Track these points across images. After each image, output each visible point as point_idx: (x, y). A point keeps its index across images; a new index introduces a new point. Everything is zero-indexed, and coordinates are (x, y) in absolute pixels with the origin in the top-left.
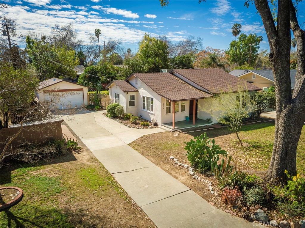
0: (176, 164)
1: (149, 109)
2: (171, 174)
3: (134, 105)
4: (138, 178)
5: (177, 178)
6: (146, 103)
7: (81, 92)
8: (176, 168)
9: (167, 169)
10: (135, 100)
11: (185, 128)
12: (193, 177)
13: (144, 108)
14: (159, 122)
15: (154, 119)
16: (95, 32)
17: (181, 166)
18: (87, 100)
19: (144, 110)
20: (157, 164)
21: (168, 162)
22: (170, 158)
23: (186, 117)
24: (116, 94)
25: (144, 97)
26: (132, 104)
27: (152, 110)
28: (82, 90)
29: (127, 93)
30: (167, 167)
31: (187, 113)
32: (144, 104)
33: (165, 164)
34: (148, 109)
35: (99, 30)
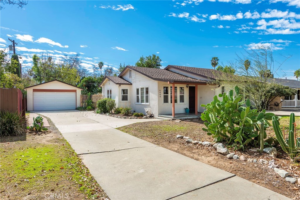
0: (188, 142)
1: (144, 101)
2: (185, 155)
3: (127, 100)
4: (126, 159)
5: (197, 160)
6: (140, 95)
7: (74, 93)
8: (190, 147)
9: (176, 149)
10: (129, 95)
11: (187, 118)
12: (228, 156)
13: (138, 101)
14: (156, 113)
15: (150, 110)
16: (99, 64)
17: (197, 145)
18: (80, 102)
19: (138, 103)
20: (158, 144)
21: (174, 142)
22: (177, 137)
23: (186, 109)
24: (108, 91)
25: (138, 90)
26: (125, 98)
27: (147, 101)
28: (75, 91)
29: (120, 86)
30: (176, 147)
31: (186, 104)
32: (138, 97)
33: (171, 144)
34: (142, 101)
35: (102, 62)
